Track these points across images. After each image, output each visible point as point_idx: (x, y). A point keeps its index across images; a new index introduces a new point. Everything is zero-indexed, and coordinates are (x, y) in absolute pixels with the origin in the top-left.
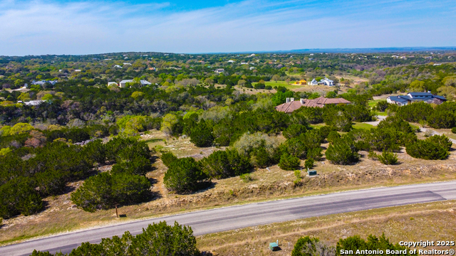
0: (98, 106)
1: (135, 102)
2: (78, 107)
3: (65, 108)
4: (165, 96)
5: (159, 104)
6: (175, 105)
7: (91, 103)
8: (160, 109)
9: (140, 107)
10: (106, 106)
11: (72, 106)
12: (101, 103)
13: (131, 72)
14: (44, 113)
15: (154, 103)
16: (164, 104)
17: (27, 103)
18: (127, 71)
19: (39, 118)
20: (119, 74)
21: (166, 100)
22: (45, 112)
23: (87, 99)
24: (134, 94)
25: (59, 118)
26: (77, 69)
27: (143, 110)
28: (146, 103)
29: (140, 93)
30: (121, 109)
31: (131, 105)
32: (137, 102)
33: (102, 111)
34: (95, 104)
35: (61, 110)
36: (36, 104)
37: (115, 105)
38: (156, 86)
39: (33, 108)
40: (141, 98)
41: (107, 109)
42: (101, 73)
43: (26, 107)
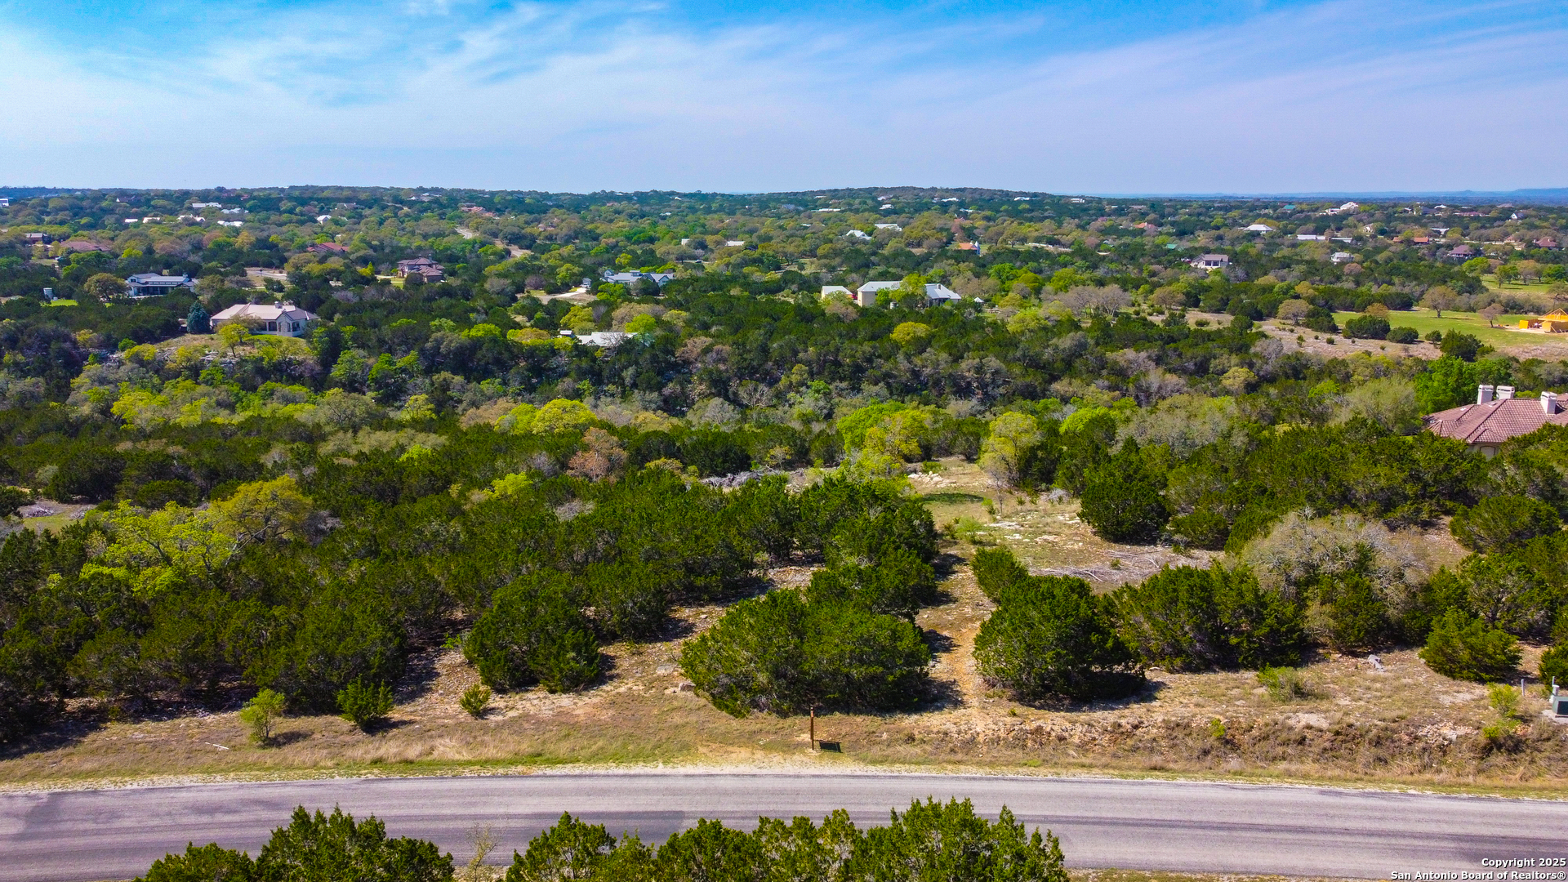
0: (784, 363)
1: (900, 357)
2: (724, 360)
3: (687, 363)
4: (1004, 342)
5: (979, 369)
6: (1034, 379)
7: (764, 350)
8: (983, 386)
9: (916, 374)
10: (808, 363)
11: (709, 358)
12: (796, 353)
13: (896, 254)
14: (628, 374)
15: (964, 365)
16: (997, 372)
17: (585, 339)
18: (886, 252)
19: (611, 388)
20: (860, 261)
21: (1005, 359)
22: (631, 370)
23: (755, 336)
24: (902, 331)
25: (667, 391)
26: (734, 237)
27: (925, 386)
28: (937, 364)
29: (922, 329)
30: (855, 377)
31: (887, 366)
32: (908, 357)
33: (795, 378)
34: (775, 355)
35: (675, 367)
36: (607, 344)
37: (837, 363)
38: (978, 308)
39: (598, 354)
40: (921, 345)
41: (812, 375)
42: (804, 255)
43: (581, 351)
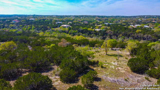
1: (136, 34)
2: (111, 33)
3: (107, 33)
6: (156, 38)
7: (117, 32)
8: (148, 39)
9: (138, 36)
10: (123, 34)
13: (143, 22)
14: (100, 34)
15: (145, 36)
16: (150, 37)
19: (98, 36)
21: (152, 35)
24: (137, 31)
25: (104, 36)
26: (124, 20)
28: (141, 35)
29: (140, 31)
30: (129, 36)
31: (133, 35)
33: (120, 36)
36: (98, 30)
37: (127, 34)
38: (151, 29)
43: (95, 31)
